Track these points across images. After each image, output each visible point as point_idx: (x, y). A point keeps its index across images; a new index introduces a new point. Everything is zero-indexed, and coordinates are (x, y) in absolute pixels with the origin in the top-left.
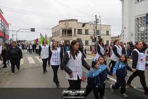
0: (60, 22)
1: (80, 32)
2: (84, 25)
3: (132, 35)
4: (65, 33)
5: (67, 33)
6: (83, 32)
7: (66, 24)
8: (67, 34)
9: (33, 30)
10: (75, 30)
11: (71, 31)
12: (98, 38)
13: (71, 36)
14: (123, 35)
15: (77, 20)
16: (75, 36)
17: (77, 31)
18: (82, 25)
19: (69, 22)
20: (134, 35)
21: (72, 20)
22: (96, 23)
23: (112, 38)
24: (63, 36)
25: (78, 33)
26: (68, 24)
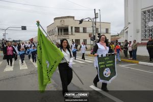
0: (55, 19)
1: (77, 30)
2: (81, 22)
3: (138, 32)
4: (61, 32)
5: (63, 31)
6: (81, 30)
8: (63, 33)
9: (24, 28)
10: (72, 28)
11: (68, 29)
13: (68, 34)
14: (127, 32)
15: (73, 17)
16: (72, 34)
17: (74, 29)
18: (79, 22)
19: (65, 20)
20: (140, 31)
21: (68, 17)
22: (95, 18)
23: (112, 36)
24: (59, 35)
25: (75, 32)
26: (64, 21)
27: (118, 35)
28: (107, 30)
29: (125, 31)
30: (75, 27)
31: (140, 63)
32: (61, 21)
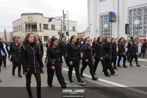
1: (46, 27)
2: (50, 20)
3: (97, 32)
5: (31, 27)
6: (50, 27)
7: (30, 18)
8: (31, 29)
10: (40, 25)
12: (66, 33)
13: (36, 31)
15: (42, 14)
16: (41, 31)
17: (42, 26)
18: (48, 20)
19: (32, 16)
21: (37, 14)
22: (64, 18)
24: (26, 31)
25: (44, 29)
26: (32, 17)
27: (83, 33)
28: (74, 28)
29: (88, 30)
30: (44, 24)
32: (29, 17)
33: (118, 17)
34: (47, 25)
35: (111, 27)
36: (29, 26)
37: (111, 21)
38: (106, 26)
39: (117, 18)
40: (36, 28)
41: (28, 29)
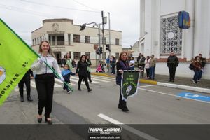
0: (45, 21)
1: (77, 39)
2: (83, 27)
3: (156, 45)
4: (54, 40)
5: (56, 39)
6: (83, 39)
7: (56, 26)
8: (56, 42)
10: (69, 35)
11: (63, 37)
12: (105, 47)
13: (64, 44)
14: (143, 44)
15: (72, 21)
16: (70, 44)
17: (72, 37)
18: (80, 28)
19: (59, 23)
20: (159, 44)
21: (65, 20)
22: (103, 23)
23: (123, 49)
25: (74, 41)
26: (58, 25)
27: (131, 49)
28: (117, 40)
29: (141, 43)
30: (74, 35)
31: (159, 83)
32: (54, 25)
33: (194, 20)
34: (79, 36)
35: (181, 38)
36: (54, 38)
37: (182, 27)
38: (171, 36)
39: (192, 22)
40: (64, 40)
41: (52, 42)
